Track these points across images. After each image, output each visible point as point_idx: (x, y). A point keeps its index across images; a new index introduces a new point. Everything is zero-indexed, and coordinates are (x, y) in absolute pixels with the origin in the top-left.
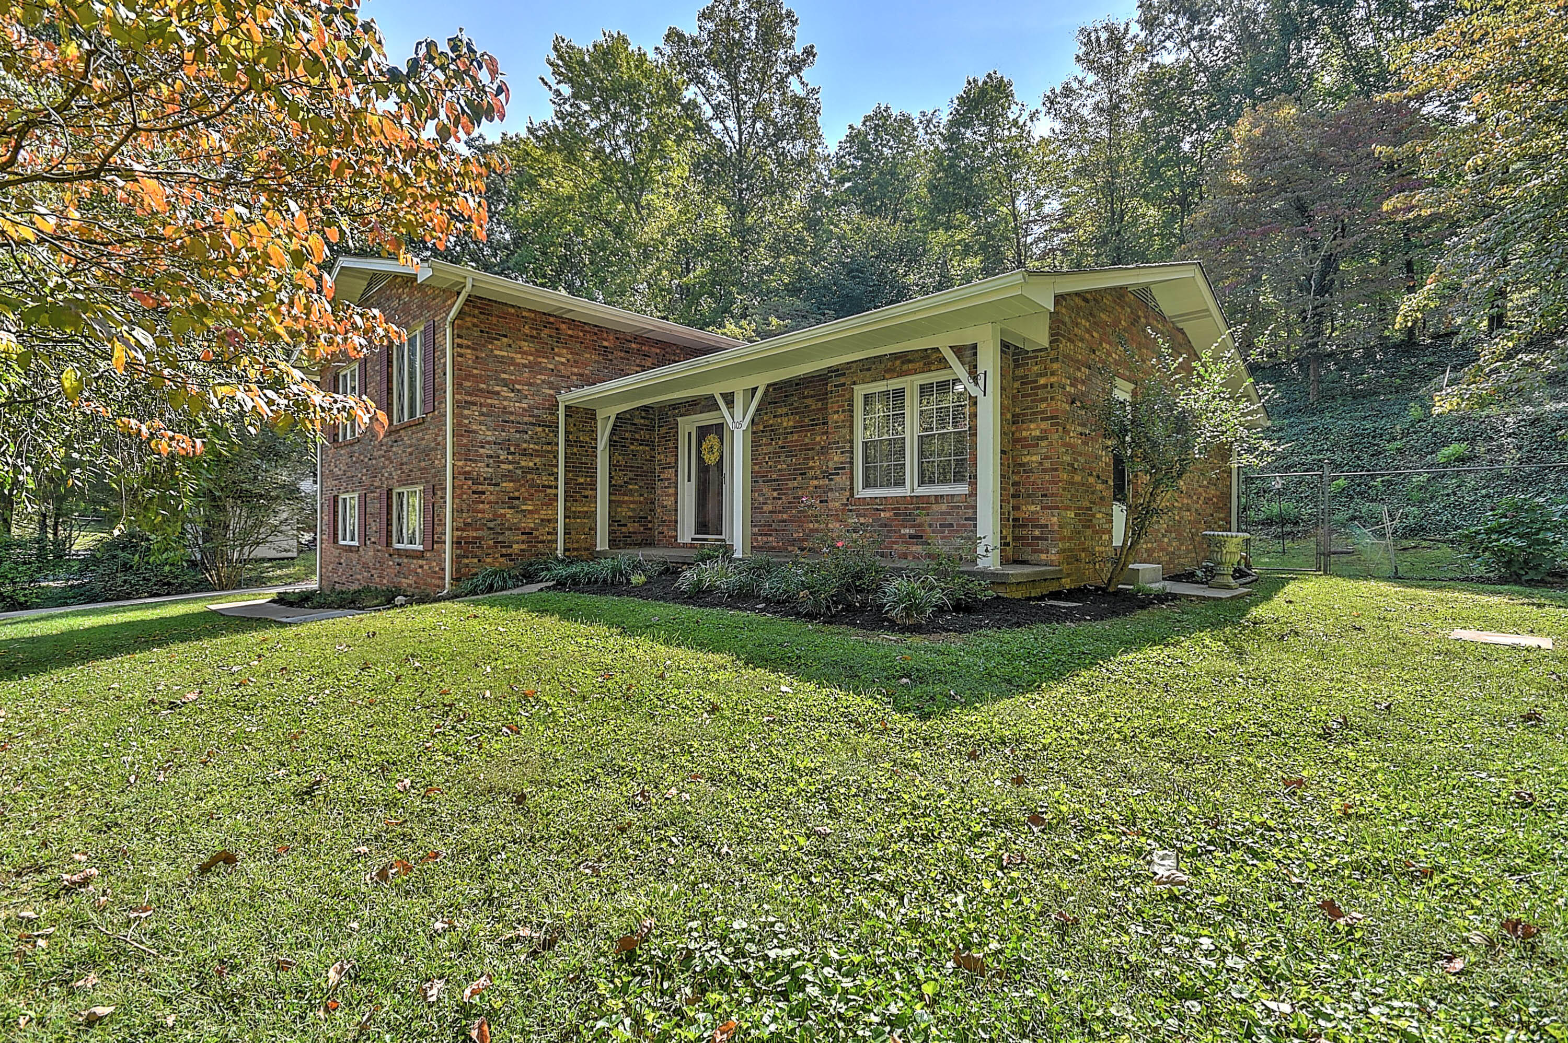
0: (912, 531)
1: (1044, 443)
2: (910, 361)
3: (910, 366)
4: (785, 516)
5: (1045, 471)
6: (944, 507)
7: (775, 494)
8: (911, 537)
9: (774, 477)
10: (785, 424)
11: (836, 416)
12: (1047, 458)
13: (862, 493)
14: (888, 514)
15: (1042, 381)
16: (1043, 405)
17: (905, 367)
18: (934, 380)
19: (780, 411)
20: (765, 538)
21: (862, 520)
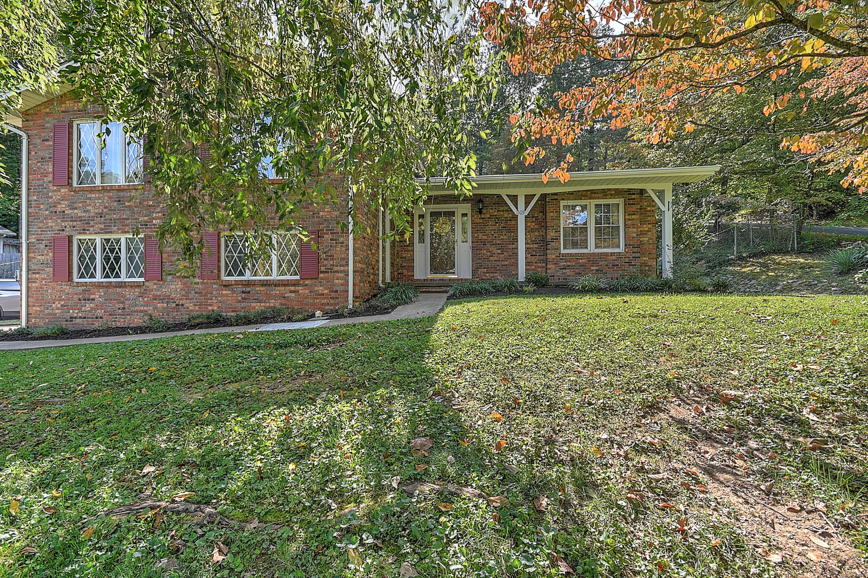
0: (597, 268)
1: (650, 233)
2: (595, 193)
3: (596, 195)
4: (506, 263)
5: (650, 244)
6: (614, 258)
7: (499, 251)
8: (597, 271)
9: (498, 242)
10: (506, 216)
11: (552, 214)
12: (651, 239)
13: (563, 251)
14: (584, 261)
15: (649, 209)
16: (649, 218)
17: (593, 195)
18: (603, 203)
19: (502, 209)
20: (492, 275)
21: (568, 264)
